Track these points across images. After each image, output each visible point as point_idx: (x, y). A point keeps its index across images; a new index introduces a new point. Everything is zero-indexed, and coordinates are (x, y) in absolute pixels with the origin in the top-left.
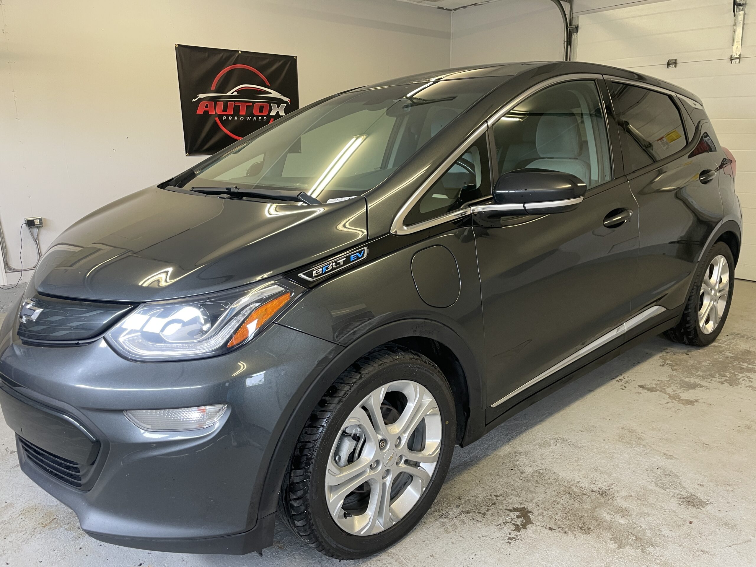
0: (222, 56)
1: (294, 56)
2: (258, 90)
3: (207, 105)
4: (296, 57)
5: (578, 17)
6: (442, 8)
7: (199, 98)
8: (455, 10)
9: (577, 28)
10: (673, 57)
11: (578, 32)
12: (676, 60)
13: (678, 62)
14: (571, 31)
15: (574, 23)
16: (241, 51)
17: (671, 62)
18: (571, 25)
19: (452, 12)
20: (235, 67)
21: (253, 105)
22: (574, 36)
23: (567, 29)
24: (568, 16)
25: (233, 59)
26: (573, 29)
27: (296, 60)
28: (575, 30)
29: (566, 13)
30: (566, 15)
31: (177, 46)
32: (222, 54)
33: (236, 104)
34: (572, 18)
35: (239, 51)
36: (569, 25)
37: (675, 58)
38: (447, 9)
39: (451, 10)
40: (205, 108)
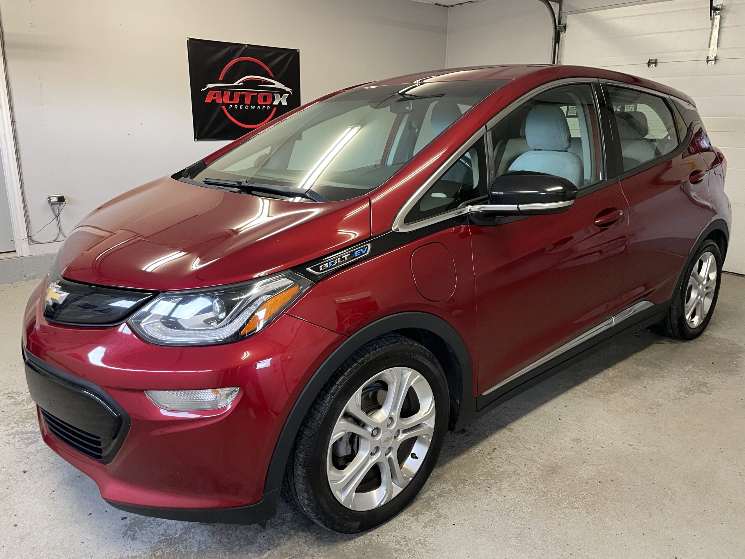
0: (230, 49)
1: (297, 50)
2: (263, 80)
3: (215, 94)
4: (299, 50)
5: (566, 17)
6: (439, 5)
7: (208, 88)
8: (452, 6)
9: (565, 27)
10: (653, 57)
11: (565, 31)
12: (656, 60)
13: (658, 61)
14: (560, 30)
15: (562, 23)
16: (248, 45)
17: (651, 62)
18: (559, 23)
19: (449, 8)
20: (242, 59)
21: (257, 95)
22: (562, 35)
23: (556, 28)
24: (557, 16)
25: (240, 52)
26: (561, 28)
27: (299, 53)
28: (563, 29)
29: (555, 13)
30: (555, 15)
31: (189, 40)
32: (230, 47)
33: (242, 93)
34: (561, 17)
35: (245, 44)
36: (557, 24)
37: (656, 58)
38: (444, 6)
39: (447, 6)
40: (213, 96)
